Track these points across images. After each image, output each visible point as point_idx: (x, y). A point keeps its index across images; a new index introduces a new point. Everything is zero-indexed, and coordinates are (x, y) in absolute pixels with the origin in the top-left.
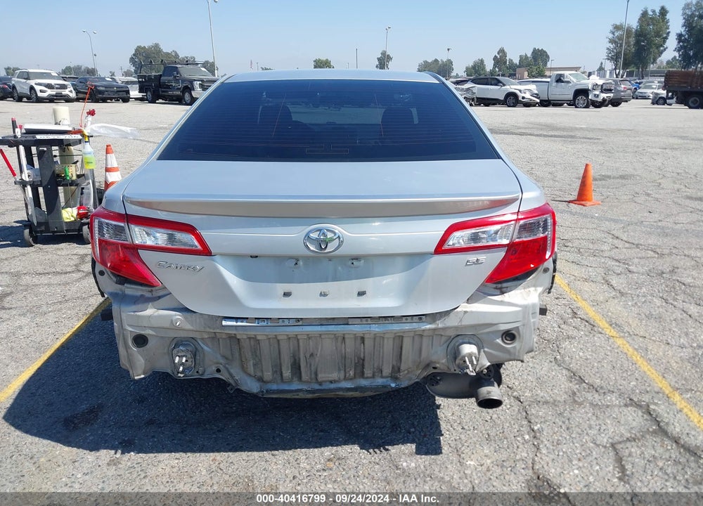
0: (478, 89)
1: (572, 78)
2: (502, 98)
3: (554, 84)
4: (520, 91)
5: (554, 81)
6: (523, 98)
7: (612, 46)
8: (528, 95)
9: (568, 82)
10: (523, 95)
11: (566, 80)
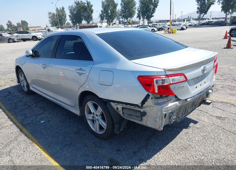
0: (21, 35)
1: (53, 30)
2: (31, 38)
3: (48, 32)
4: (37, 35)
5: (47, 31)
6: (39, 37)
7: (50, 19)
8: (40, 36)
9: (52, 31)
10: (39, 36)
11: (51, 30)
